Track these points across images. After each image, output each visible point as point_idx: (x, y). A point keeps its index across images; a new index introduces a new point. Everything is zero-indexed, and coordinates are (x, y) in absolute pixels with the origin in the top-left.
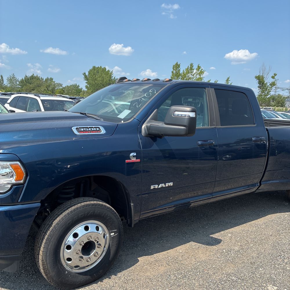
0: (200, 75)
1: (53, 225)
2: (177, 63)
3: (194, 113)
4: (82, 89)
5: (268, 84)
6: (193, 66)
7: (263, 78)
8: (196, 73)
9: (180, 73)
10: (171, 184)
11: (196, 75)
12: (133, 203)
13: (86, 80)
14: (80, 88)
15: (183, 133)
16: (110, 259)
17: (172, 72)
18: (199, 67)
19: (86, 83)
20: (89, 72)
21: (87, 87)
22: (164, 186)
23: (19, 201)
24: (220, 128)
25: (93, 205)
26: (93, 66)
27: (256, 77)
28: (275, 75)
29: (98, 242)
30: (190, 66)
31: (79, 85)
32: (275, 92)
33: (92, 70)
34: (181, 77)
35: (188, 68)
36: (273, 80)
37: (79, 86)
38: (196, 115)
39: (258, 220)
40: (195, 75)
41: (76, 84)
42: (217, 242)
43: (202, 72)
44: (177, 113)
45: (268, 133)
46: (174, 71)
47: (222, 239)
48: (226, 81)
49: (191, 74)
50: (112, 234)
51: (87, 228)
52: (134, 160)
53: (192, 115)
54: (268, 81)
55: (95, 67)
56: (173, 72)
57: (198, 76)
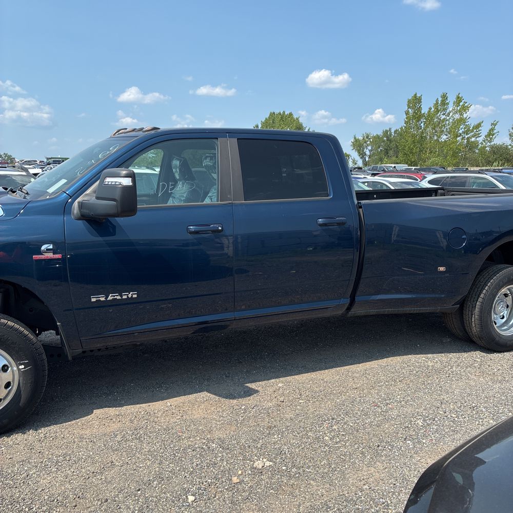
0: (461, 114)
2: (416, 94)
6: (447, 98)
8: (453, 109)
9: (421, 112)
10: (133, 295)
11: (454, 114)
12: (59, 323)
18: (459, 99)
22: (119, 297)
30: (440, 99)
34: (423, 120)
35: (437, 103)
40: (451, 114)
43: (465, 108)
44: (107, 180)
46: (410, 110)
49: (443, 113)
50: (20, 367)
53: (126, 182)
55: (274, 113)
56: (407, 113)
57: (457, 115)
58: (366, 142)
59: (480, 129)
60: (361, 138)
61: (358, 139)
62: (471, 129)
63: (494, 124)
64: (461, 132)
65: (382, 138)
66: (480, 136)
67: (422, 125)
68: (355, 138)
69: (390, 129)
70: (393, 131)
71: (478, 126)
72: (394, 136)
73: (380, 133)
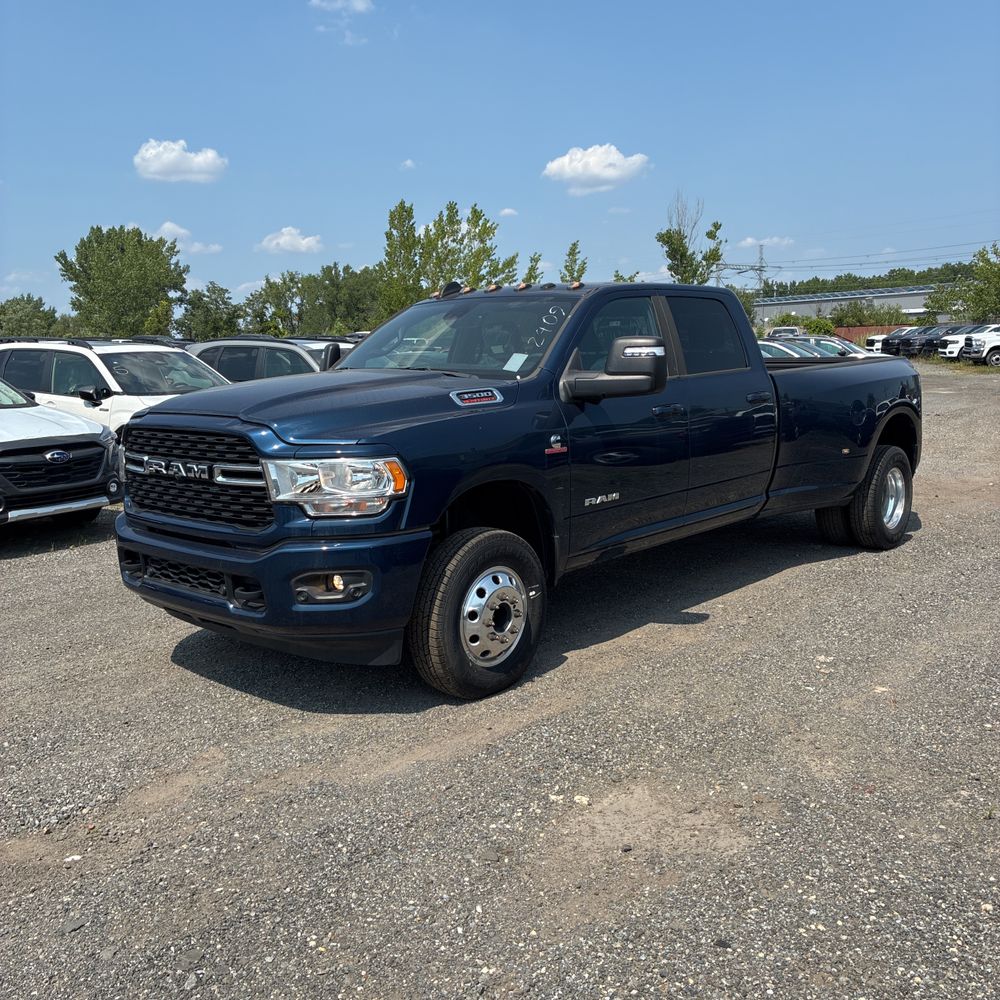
0: (482, 241)
1: (448, 573)
2: (402, 203)
3: (662, 348)
4: (54, 311)
5: (699, 257)
6: (457, 212)
7: (681, 237)
8: (469, 233)
9: (414, 236)
10: (616, 496)
11: (471, 240)
12: (557, 535)
13: (71, 280)
14: (46, 308)
15: (647, 387)
16: (532, 642)
17: (387, 234)
18: (476, 215)
19: (73, 289)
20: (77, 249)
21: (76, 305)
23: (403, 526)
24: (686, 379)
25: (502, 535)
26: (92, 228)
27: (661, 238)
28: (717, 226)
29: (514, 607)
30: (446, 213)
31: (40, 299)
32: (718, 281)
33: (90, 242)
34: (419, 250)
35: (441, 220)
36: (710, 244)
37: (40, 303)
38: (665, 351)
39: (768, 579)
40: (466, 241)
41: (29, 295)
42: (702, 618)
43: (486, 232)
44: (629, 351)
45: (774, 382)
46: (395, 232)
47: (708, 612)
48: (569, 255)
49: (451, 238)
50: (531, 594)
51: (496, 580)
52: (557, 447)
53: (659, 351)
54: (698, 246)
55: (99, 229)
56: (389, 236)
57: (476, 243)
58: (289, 290)
59: (514, 267)
60: (279, 281)
61: (275, 283)
62: (500, 266)
63: (535, 260)
64: (484, 272)
65: (323, 280)
66: (515, 281)
67: (417, 258)
68: (268, 280)
69: (335, 264)
70: (341, 268)
71: (511, 262)
72: (344, 278)
73: (317, 272)
